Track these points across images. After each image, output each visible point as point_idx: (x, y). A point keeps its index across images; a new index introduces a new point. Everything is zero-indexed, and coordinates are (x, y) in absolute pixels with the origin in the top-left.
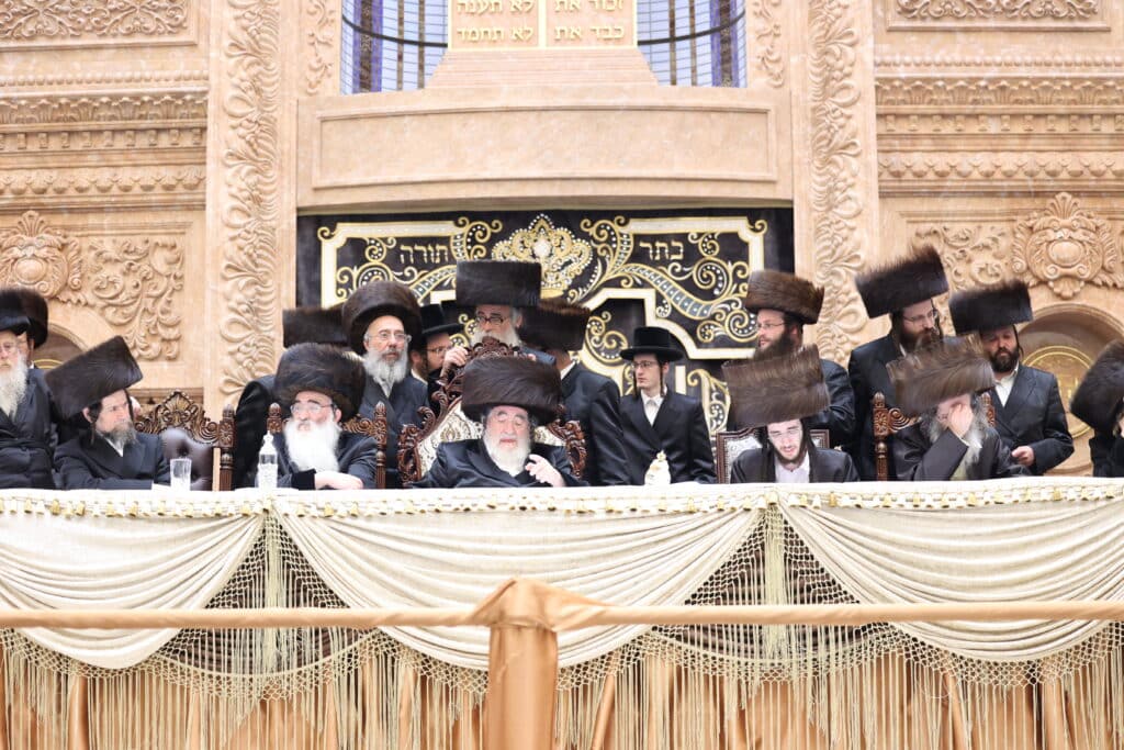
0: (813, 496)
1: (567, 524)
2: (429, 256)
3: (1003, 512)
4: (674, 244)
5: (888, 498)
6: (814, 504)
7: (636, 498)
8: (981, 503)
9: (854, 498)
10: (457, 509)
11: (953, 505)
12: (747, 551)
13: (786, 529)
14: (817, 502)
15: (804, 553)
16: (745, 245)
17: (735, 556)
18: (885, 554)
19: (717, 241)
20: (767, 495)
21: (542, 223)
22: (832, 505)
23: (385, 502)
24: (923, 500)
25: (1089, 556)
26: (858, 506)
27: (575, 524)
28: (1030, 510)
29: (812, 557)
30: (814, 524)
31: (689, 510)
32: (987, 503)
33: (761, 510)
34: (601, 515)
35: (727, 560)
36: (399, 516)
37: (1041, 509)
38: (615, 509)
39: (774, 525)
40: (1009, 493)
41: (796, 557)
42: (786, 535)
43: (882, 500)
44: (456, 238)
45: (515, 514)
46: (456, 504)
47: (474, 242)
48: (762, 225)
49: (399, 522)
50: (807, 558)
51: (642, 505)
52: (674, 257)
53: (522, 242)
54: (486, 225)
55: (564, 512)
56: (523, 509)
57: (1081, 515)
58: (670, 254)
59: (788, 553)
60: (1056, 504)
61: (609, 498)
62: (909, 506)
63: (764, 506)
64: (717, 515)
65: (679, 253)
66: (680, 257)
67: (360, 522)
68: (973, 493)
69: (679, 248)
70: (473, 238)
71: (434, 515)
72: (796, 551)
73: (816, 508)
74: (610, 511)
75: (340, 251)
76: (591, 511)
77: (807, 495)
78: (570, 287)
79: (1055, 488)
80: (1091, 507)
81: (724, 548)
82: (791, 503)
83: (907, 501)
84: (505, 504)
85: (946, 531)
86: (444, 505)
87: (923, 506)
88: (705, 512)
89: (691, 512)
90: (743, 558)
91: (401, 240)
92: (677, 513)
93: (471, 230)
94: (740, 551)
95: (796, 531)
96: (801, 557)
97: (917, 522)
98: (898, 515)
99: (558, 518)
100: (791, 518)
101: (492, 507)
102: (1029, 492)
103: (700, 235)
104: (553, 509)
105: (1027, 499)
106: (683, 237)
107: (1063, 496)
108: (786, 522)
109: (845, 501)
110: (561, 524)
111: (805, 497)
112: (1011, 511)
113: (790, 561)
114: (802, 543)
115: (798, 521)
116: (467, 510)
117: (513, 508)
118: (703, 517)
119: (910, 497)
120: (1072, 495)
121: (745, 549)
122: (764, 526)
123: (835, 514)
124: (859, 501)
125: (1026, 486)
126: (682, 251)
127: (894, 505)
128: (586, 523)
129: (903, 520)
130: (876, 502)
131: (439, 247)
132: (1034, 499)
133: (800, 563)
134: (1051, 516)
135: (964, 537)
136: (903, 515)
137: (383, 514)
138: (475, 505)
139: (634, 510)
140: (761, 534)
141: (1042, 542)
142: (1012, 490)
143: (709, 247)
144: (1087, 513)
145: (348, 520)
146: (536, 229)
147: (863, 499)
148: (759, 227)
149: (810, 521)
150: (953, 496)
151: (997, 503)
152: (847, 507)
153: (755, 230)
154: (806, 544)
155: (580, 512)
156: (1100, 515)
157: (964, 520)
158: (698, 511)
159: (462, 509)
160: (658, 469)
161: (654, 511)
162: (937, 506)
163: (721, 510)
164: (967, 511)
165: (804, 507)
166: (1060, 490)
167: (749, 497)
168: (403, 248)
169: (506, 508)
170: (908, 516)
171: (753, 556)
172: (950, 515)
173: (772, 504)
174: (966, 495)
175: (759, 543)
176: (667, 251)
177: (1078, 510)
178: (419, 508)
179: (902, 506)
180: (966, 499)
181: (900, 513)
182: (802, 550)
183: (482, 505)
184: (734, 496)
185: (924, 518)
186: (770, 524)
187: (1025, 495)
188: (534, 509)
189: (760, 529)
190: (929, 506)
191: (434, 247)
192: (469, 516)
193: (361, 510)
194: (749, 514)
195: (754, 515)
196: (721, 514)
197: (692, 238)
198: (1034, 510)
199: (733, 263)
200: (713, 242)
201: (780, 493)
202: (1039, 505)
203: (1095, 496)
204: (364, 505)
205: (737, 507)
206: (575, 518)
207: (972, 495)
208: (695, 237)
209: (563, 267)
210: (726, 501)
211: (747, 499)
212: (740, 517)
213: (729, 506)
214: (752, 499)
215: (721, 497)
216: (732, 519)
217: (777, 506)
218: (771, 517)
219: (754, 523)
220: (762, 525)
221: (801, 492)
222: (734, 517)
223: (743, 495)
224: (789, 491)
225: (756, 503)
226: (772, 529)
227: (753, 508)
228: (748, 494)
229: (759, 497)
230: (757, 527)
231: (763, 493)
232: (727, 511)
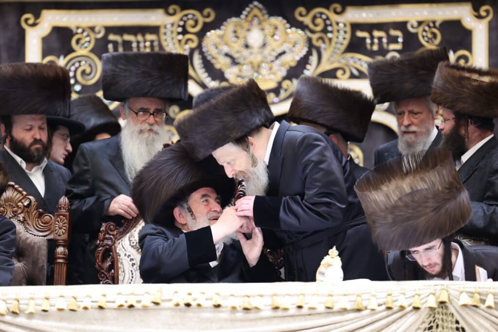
0: (487, 295)
1: (232, 320)
2: (138, 47)
4: (393, 33)
6: (487, 304)
7: (304, 295)
10: (121, 306)
13: (457, 329)
14: (490, 301)
16: (468, 34)
19: (439, 29)
20: (437, 293)
21: (256, 12)
23: (47, 299)
27: (241, 320)
31: (355, 307)
33: (432, 309)
34: (267, 313)
36: (61, 313)
38: (281, 306)
39: (445, 324)
44: (165, 27)
45: (180, 311)
46: (120, 301)
47: (185, 32)
48: (487, 12)
49: (62, 319)
51: (309, 302)
52: (393, 46)
53: (235, 32)
54: (197, 14)
55: (229, 309)
56: (188, 305)
58: (388, 43)
61: (275, 295)
63: (434, 305)
64: (385, 313)
65: (397, 42)
66: (399, 47)
67: (21, 320)
69: (397, 37)
70: (184, 27)
71: (97, 313)
73: (489, 307)
74: (276, 308)
75: (45, 40)
76: (256, 308)
77: (479, 294)
78: (284, 78)
82: (462, 302)
84: (170, 300)
86: (107, 302)
88: (373, 310)
89: (359, 310)
91: (109, 30)
92: (344, 311)
93: (181, 20)
99: (223, 315)
100: (464, 319)
101: (157, 304)
103: (420, 23)
104: (218, 306)
106: (402, 26)
108: (457, 322)
110: (226, 320)
111: (477, 297)
115: (471, 321)
116: (131, 306)
117: (178, 305)
118: (372, 315)
122: (434, 325)
126: (400, 40)
128: (251, 320)
131: (149, 37)
137: (45, 311)
138: (139, 302)
139: (300, 307)
143: (430, 36)
145: (8, 318)
146: (250, 18)
148: (483, 14)
149: (482, 321)
153: (479, 17)
155: (246, 309)
158: (366, 308)
159: (126, 305)
160: (329, 265)
161: (321, 309)
163: (389, 308)
165: (476, 306)
167: (419, 295)
168: (112, 37)
169: (171, 304)
173: (442, 303)
176: (385, 40)
178: (83, 305)
183: (147, 301)
184: (404, 294)
186: (440, 323)
188: (199, 305)
189: (431, 328)
191: (143, 35)
192: (133, 312)
193: (22, 307)
194: (419, 312)
195: (423, 314)
196: (390, 312)
197: (412, 27)
199: (455, 52)
200: (435, 30)
201: (451, 292)
204: (24, 302)
205: (405, 304)
206: (240, 315)
208: (415, 24)
209: (277, 57)
210: (395, 299)
211: (417, 297)
212: (409, 315)
213: (398, 304)
214: (421, 297)
215: (389, 295)
216: (401, 317)
217: (448, 304)
218: (441, 316)
219: (424, 322)
220: (432, 324)
221: (473, 290)
222: (403, 316)
223: (413, 293)
224: (462, 289)
225: (426, 302)
226: (443, 328)
227: (423, 307)
228: (418, 292)
229: (428, 296)
230: (427, 326)
231: (433, 291)
232: (395, 309)
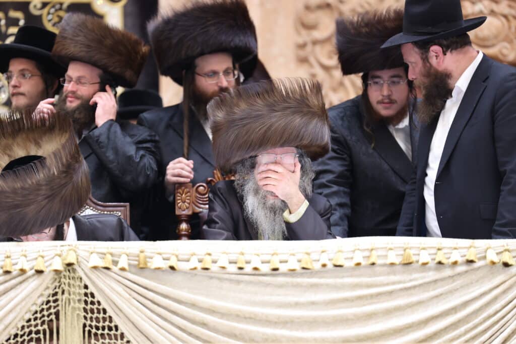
0: (120, 256)
3: (343, 277)
5: (208, 259)
6: (120, 266)
8: (317, 266)
9: (168, 259)
11: (283, 268)
12: (39, 322)
13: (86, 295)
14: (123, 262)
15: (107, 323)
17: (23, 327)
18: (204, 325)
20: (64, 254)
22: (141, 268)
24: (248, 262)
25: (446, 330)
26: (172, 268)
28: (375, 275)
29: (117, 328)
30: (120, 289)
32: (324, 266)
33: (57, 272)
35: (13, 332)
37: (389, 274)
39: (72, 290)
40: (350, 255)
41: (97, 328)
42: (86, 302)
43: (200, 261)
50: (110, 329)
57: (436, 281)
59: (88, 323)
60: (406, 267)
62: (233, 268)
63: (60, 267)
64: (2, 278)
68: (308, 254)
72: (98, 320)
73: (123, 269)
77: (112, 254)
79: (405, 250)
80: (448, 272)
81: (11, 316)
83: (230, 263)
85: (274, 298)
87: (248, 269)
90: (34, 329)
94: (29, 320)
95: (98, 297)
96: (103, 328)
97: (242, 286)
98: (219, 279)
100: (93, 283)
102: (374, 252)
105: (372, 260)
107: (414, 259)
108: (86, 287)
109: (157, 262)
112: (352, 276)
113: (90, 332)
114: (105, 311)
115: (101, 285)
119: (233, 258)
120: (424, 257)
121: (36, 319)
122: (60, 291)
123: (146, 278)
124: (173, 262)
125: (370, 248)
127: (214, 268)
129: (226, 285)
130: (194, 263)
132: (379, 262)
133: (102, 335)
134: (400, 282)
135: (297, 305)
136: (226, 279)
140: (56, 301)
141: (388, 313)
142: (354, 251)
144: (442, 280)
147: (179, 260)
149: (114, 285)
150: (284, 258)
151: (336, 266)
152: (159, 269)
153: (113, 1)
154: (110, 312)
156: (458, 282)
157: (297, 286)
162: (265, 269)
163: (7, 272)
164: (301, 275)
165: (108, 268)
166: (412, 252)
167: (43, 257)
170: (231, 280)
171: (46, 326)
172: (281, 280)
173: (69, 265)
174: (299, 257)
175: (52, 311)
177: (432, 275)
179: (223, 268)
180: (299, 261)
181: (222, 276)
182: (104, 320)
184: (25, 256)
185: (251, 282)
186: (66, 288)
187: (369, 257)
189: (55, 294)
190: (256, 269)
194: (42, 276)
195: (48, 277)
196: (8, 277)
198: (380, 275)
201: (80, 252)
202: (385, 268)
203: (452, 260)
205: (26, 267)
207: (306, 256)
210: (14, 261)
211: (40, 259)
212: (31, 280)
213: (18, 267)
214: (46, 259)
215: (8, 257)
216: (21, 283)
217: (76, 267)
218: (68, 280)
219: (48, 288)
220: (57, 290)
221: (105, 251)
222: (24, 281)
223: (35, 255)
224: (91, 250)
225: (50, 265)
226: (70, 294)
227: (47, 270)
228: (42, 254)
229: (53, 258)
230: (51, 292)
231: (59, 252)
232: (15, 273)
